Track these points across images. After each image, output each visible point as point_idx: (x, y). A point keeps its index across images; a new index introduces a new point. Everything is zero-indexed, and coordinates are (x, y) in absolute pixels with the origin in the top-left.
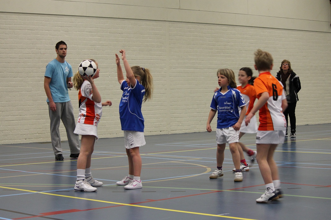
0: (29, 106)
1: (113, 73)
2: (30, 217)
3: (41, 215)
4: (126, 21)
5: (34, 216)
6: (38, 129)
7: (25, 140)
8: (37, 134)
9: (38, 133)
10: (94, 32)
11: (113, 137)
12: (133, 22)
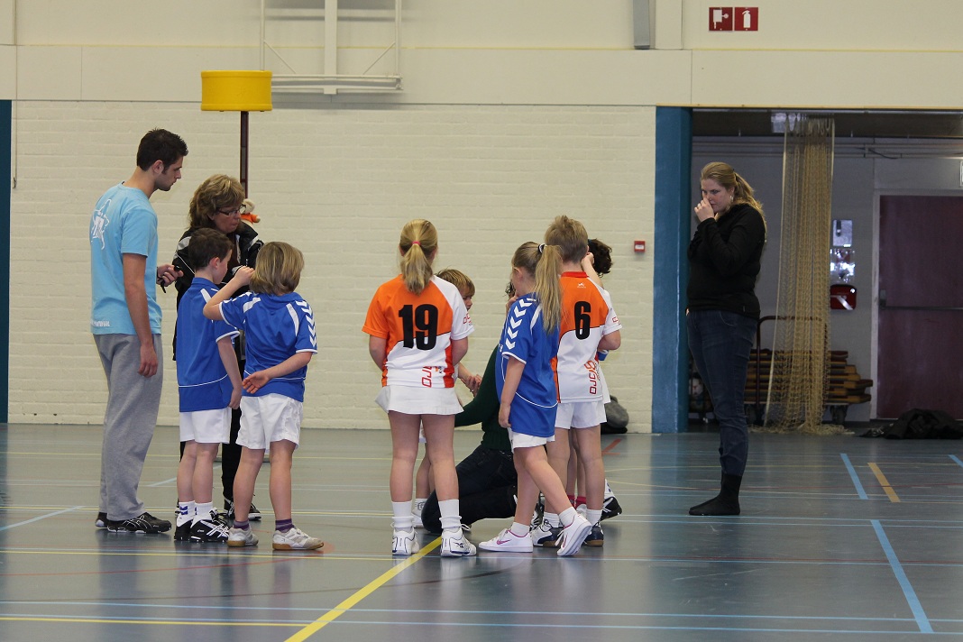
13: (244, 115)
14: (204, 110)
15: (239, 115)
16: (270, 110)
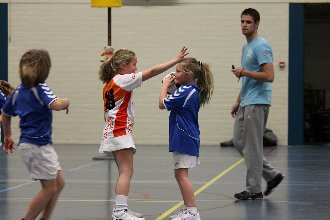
13: (109, 9)
14: (92, 7)
15: (107, 9)
16: (120, 7)
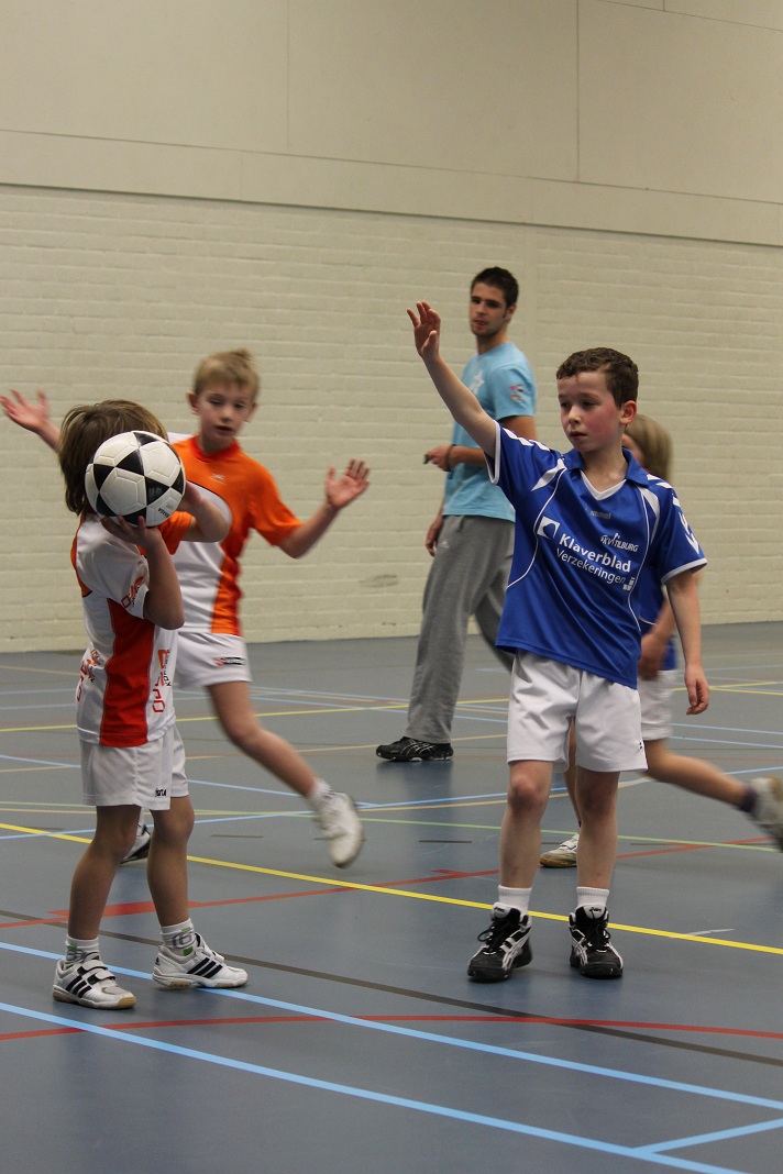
0: (26, 520)
1: (332, 407)
2: (16, 924)
3: (57, 916)
4: (384, 222)
5: (31, 920)
6: (59, 604)
7: (8, 640)
8: (56, 621)
9: (59, 619)
10: (266, 260)
11: (326, 637)
12: (407, 224)
